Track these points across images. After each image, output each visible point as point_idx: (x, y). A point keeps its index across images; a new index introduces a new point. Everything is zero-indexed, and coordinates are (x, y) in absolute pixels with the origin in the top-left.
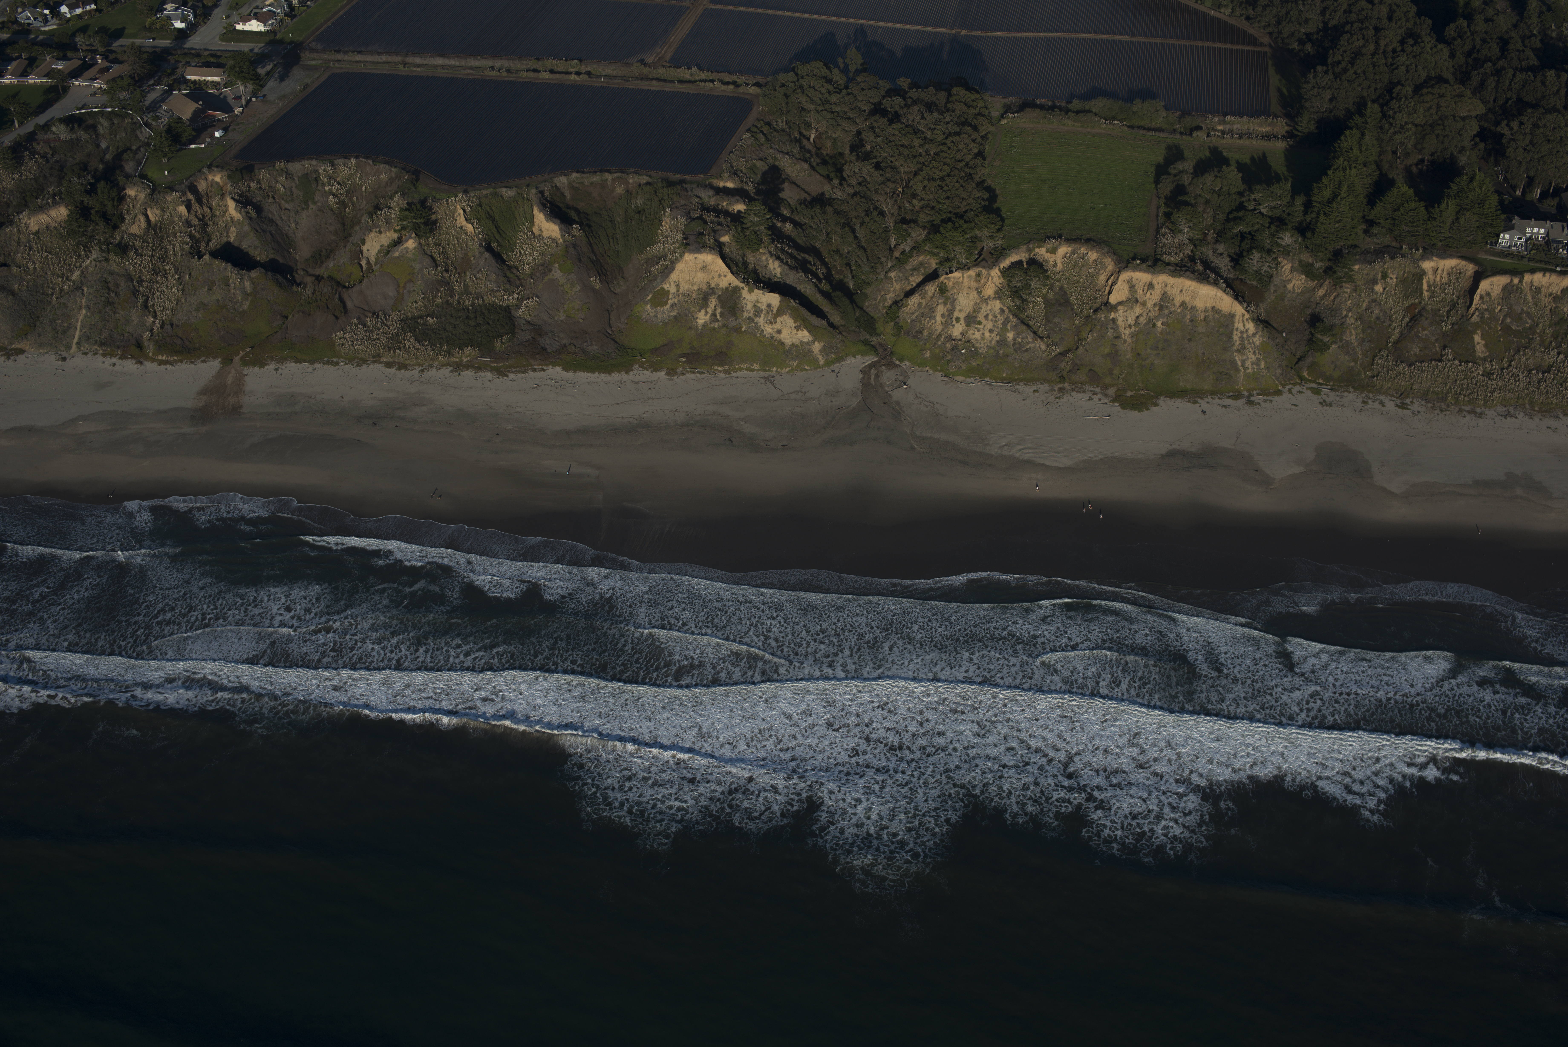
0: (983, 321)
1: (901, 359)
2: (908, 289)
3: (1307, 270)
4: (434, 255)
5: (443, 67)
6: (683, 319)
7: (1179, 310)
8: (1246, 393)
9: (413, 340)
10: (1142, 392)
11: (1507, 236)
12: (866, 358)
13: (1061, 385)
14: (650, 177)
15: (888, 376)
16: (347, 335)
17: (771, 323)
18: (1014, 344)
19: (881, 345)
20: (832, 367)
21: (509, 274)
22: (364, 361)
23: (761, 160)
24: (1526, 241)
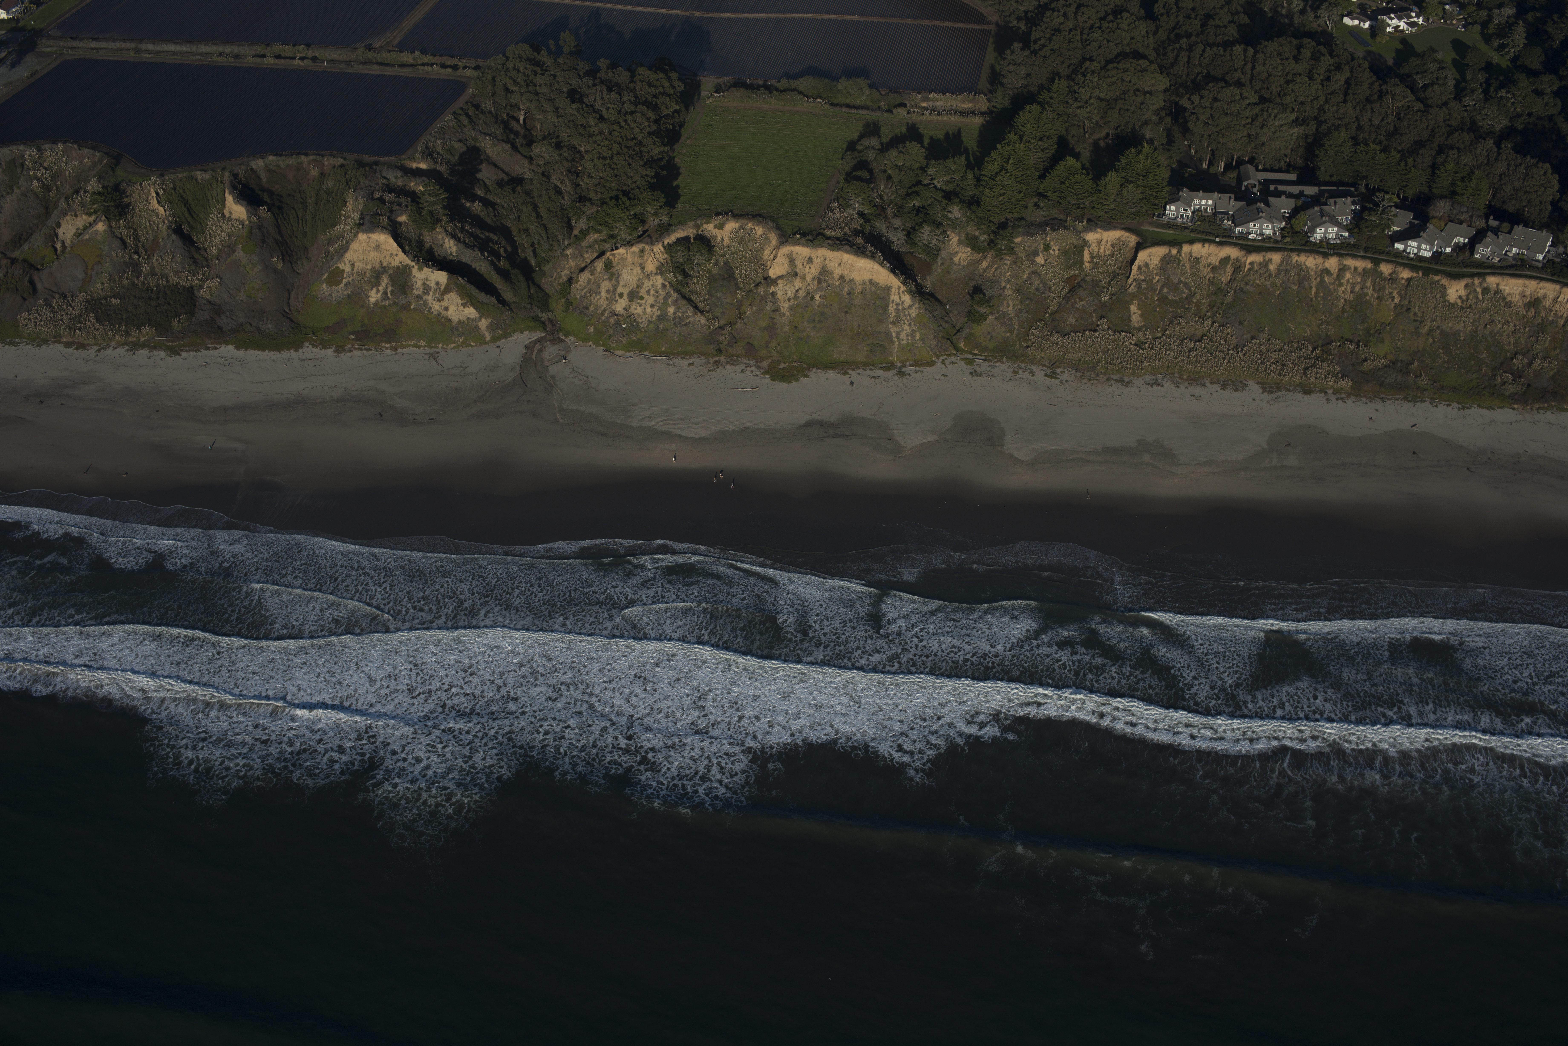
0: (646, 296)
1: (567, 335)
2: (583, 266)
3: (972, 243)
4: (124, 237)
5: (174, 53)
6: (356, 297)
7: (837, 284)
8: (898, 364)
9: (94, 321)
10: (795, 364)
11: (1173, 208)
12: (534, 334)
13: (717, 358)
14: (345, 159)
15: (551, 351)
16: (31, 317)
17: (439, 300)
18: (674, 319)
19: (551, 321)
20: (498, 343)
21: (196, 255)
22: (45, 341)
23: (460, 141)
24: (1193, 212)
